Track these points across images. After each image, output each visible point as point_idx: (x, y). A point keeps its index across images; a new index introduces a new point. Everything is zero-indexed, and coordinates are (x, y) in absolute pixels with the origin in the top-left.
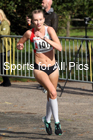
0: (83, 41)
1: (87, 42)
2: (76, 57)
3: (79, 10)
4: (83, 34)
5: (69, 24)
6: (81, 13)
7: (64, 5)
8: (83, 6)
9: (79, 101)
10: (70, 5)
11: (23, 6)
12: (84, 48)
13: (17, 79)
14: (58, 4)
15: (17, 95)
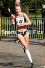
0: (34, 19)
1: (36, 20)
2: (31, 27)
3: (32, 5)
4: (34, 16)
5: (28, 12)
6: (33, 6)
7: (26, 3)
8: (34, 3)
9: (32, 48)
10: (28, 2)
11: (6, 3)
12: (35, 23)
13: (3, 37)
14: (23, 2)
15: (4, 45)
